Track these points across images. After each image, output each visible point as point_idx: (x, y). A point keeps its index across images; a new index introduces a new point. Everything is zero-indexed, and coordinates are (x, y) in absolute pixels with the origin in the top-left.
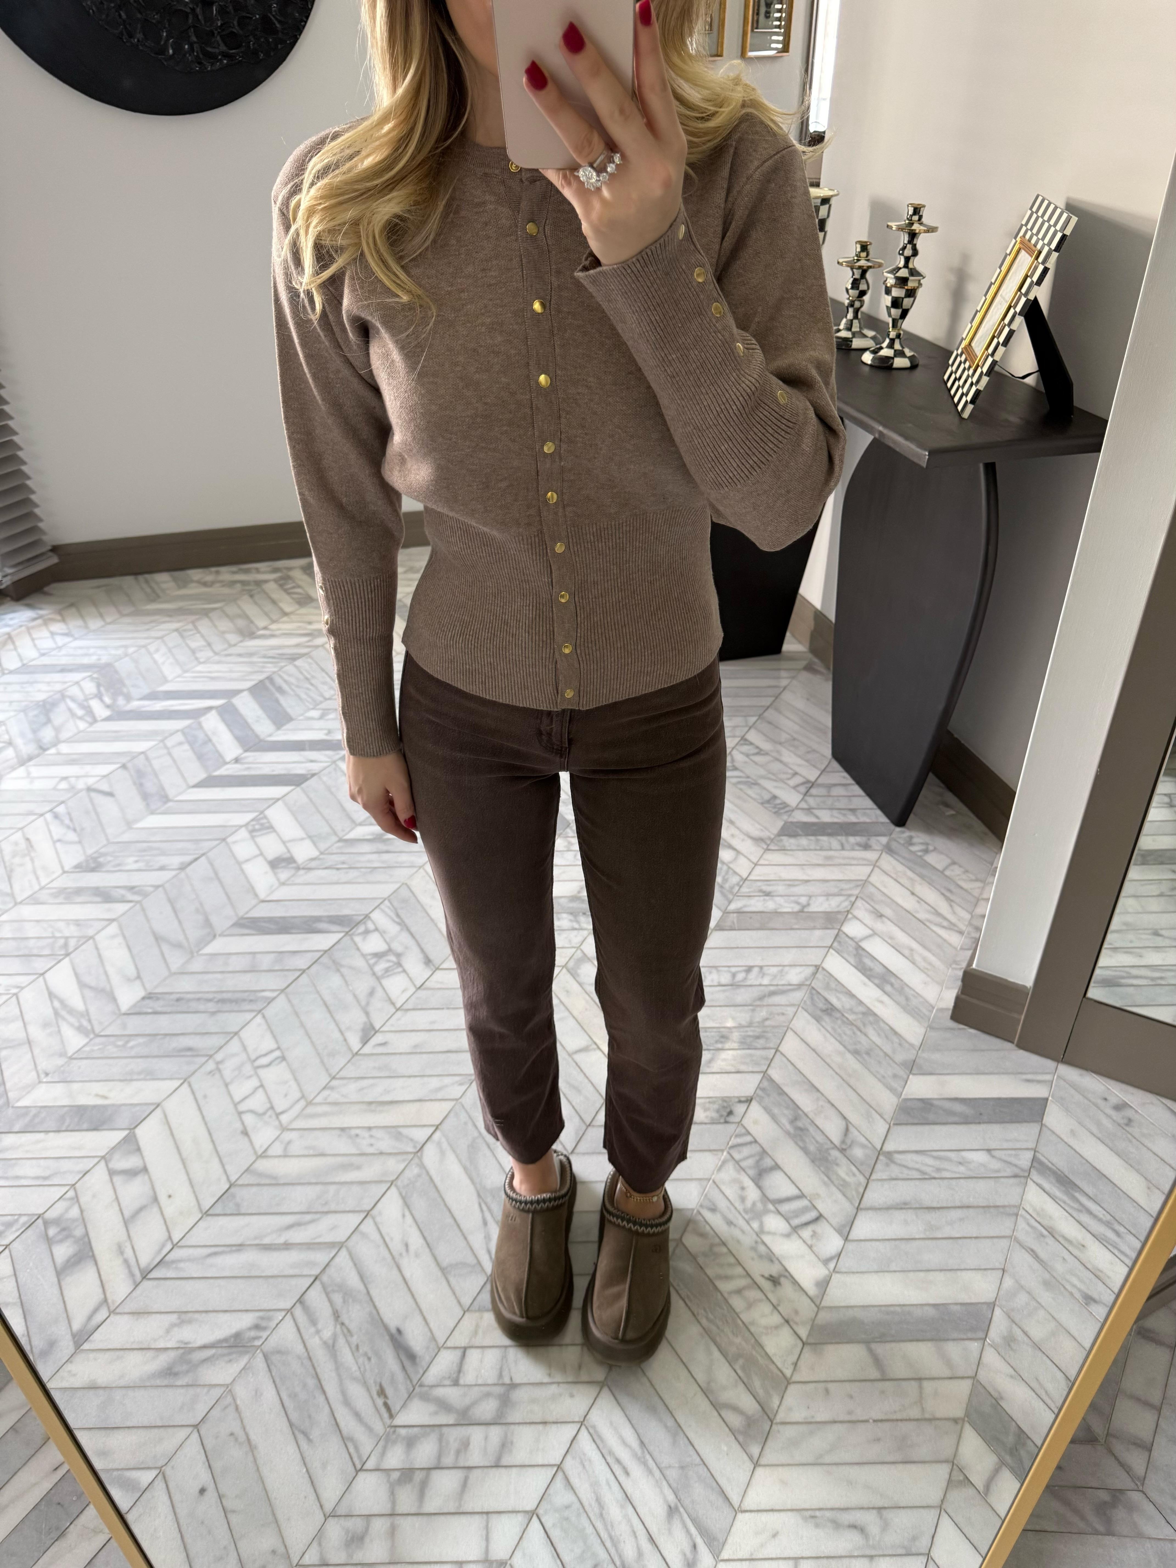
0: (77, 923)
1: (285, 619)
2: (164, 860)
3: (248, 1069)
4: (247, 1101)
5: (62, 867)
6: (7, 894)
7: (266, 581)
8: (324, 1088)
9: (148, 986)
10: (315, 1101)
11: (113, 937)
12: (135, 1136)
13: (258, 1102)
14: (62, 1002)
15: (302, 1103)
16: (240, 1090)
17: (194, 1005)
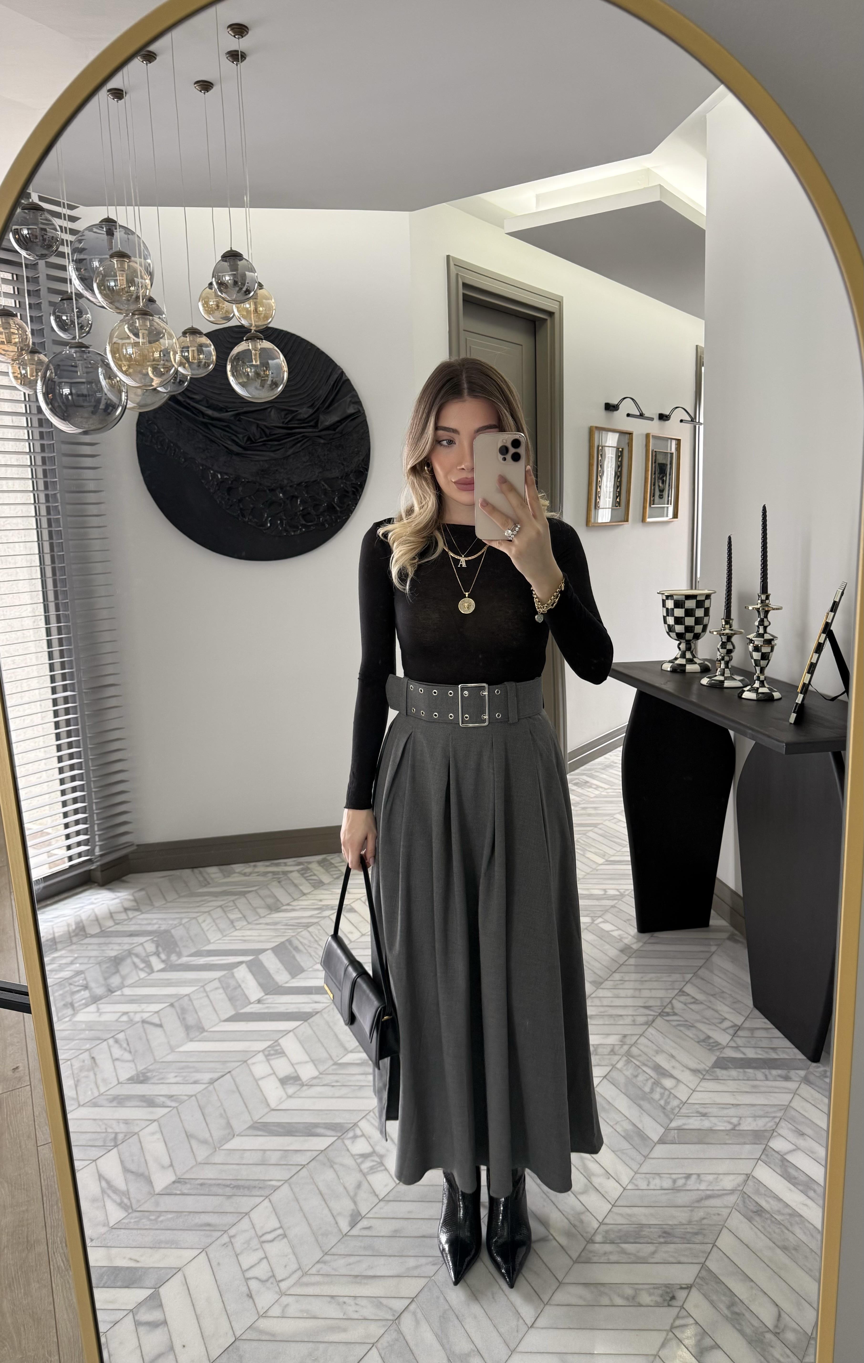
0: (126, 1122)
1: (304, 898)
2: (198, 1076)
3: (255, 1243)
4: (253, 1269)
5: (118, 1080)
6: (73, 1099)
7: (291, 872)
8: (318, 1262)
9: (178, 1173)
10: (310, 1272)
11: (153, 1134)
12: (159, 1294)
13: (262, 1271)
14: (108, 1182)
15: (299, 1273)
16: (248, 1260)
17: (215, 1190)
